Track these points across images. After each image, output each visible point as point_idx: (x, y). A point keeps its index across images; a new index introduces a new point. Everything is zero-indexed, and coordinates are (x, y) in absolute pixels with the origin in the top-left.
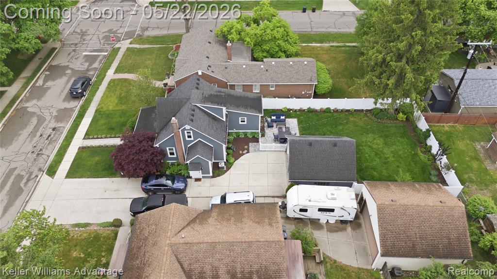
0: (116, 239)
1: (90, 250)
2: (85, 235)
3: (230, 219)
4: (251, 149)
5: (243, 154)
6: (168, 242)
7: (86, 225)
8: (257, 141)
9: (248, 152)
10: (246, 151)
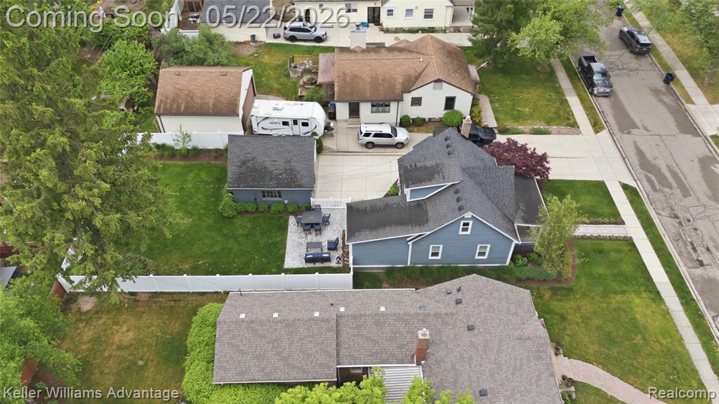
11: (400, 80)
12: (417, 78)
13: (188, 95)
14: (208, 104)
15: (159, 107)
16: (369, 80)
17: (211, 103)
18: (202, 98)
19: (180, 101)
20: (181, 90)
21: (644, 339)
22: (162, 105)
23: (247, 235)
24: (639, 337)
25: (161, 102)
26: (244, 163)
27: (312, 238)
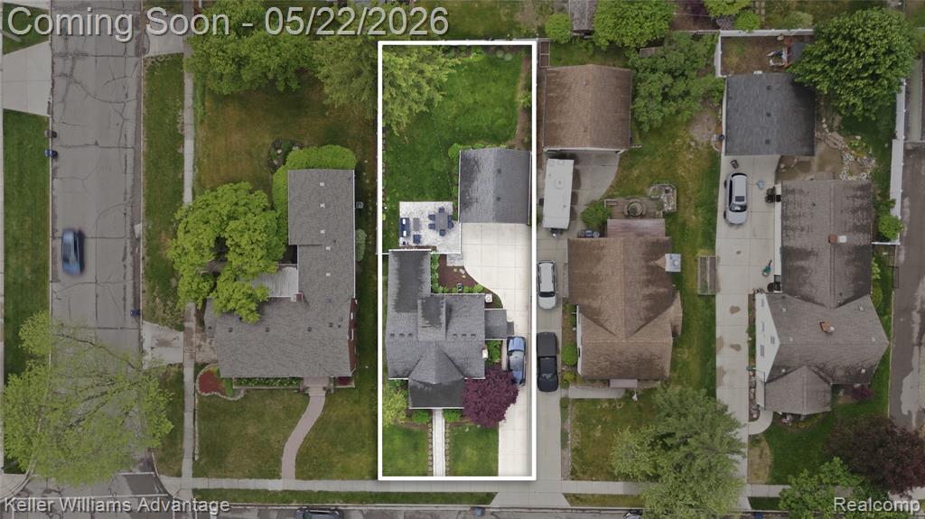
0: (582, 399)
1: (594, 421)
2: (577, 431)
3: (594, 286)
4: (457, 264)
5: (466, 274)
6: (624, 341)
7: (564, 435)
8: (443, 257)
9: (463, 268)
10: (461, 270)
11: (595, 304)
12: (596, 322)
13: (564, 97)
14: (555, 118)
15: (553, 72)
16: (594, 272)
17: (554, 121)
18: (561, 111)
19: (558, 91)
20: (570, 89)
21: (341, 453)
22: (555, 74)
23: (432, 170)
24: (342, 450)
25: (558, 73)
26: (476, 163)
27: (426, 222)
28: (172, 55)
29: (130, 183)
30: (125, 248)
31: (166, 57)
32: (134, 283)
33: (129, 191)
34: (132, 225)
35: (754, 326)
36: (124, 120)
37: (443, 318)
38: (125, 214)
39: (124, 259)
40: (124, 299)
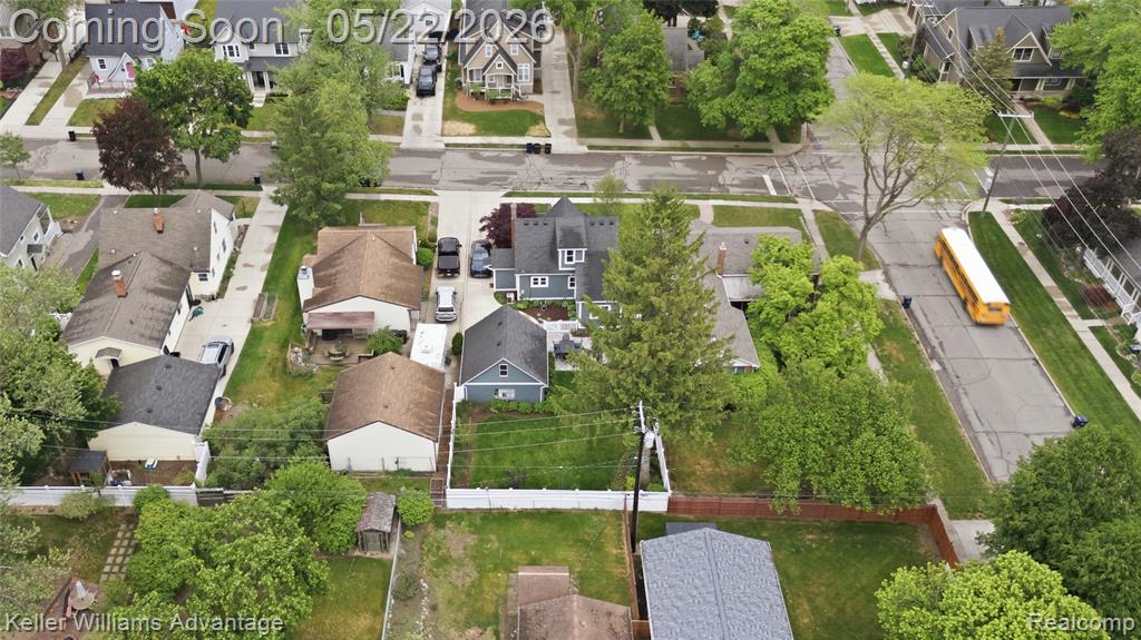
11: (394, 261)
20: (408, 412)
28: (966, 518)
29: (965, 400)
30: (943, 350)
31: (973, 517)
32: (920, 326)
33: (963, 396)
34: (944, 368)
35: (222, 282)
36: (1002, 458)
37: (559, 234)
38: (958, 377)
39: (941, 344)
40: (926, 315)
